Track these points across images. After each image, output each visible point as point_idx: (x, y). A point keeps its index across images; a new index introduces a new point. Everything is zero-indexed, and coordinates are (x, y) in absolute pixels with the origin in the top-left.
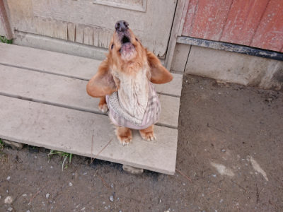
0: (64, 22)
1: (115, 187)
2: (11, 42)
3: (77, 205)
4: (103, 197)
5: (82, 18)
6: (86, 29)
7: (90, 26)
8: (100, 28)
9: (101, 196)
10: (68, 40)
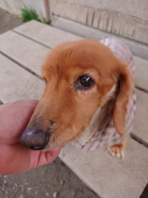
0: (86, 6)
1: (63, 185)
2: (49, 23)
3: (27, 182)
4: (49, 188)
5: (101, 2)
6: (103, 14)
7: (106, 11)
8: (116, 13)
9: (49, 186)
10: (87, 24)
